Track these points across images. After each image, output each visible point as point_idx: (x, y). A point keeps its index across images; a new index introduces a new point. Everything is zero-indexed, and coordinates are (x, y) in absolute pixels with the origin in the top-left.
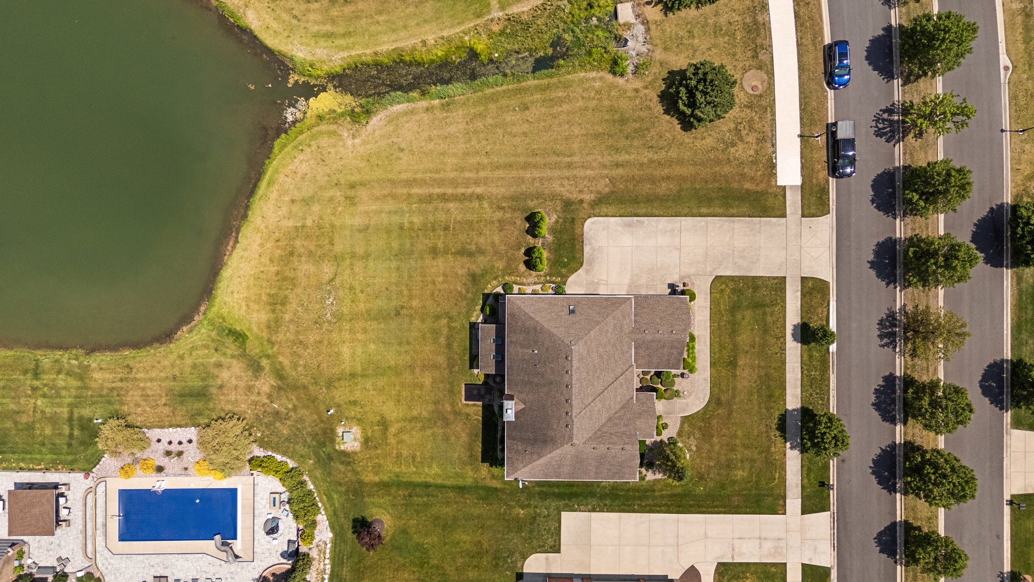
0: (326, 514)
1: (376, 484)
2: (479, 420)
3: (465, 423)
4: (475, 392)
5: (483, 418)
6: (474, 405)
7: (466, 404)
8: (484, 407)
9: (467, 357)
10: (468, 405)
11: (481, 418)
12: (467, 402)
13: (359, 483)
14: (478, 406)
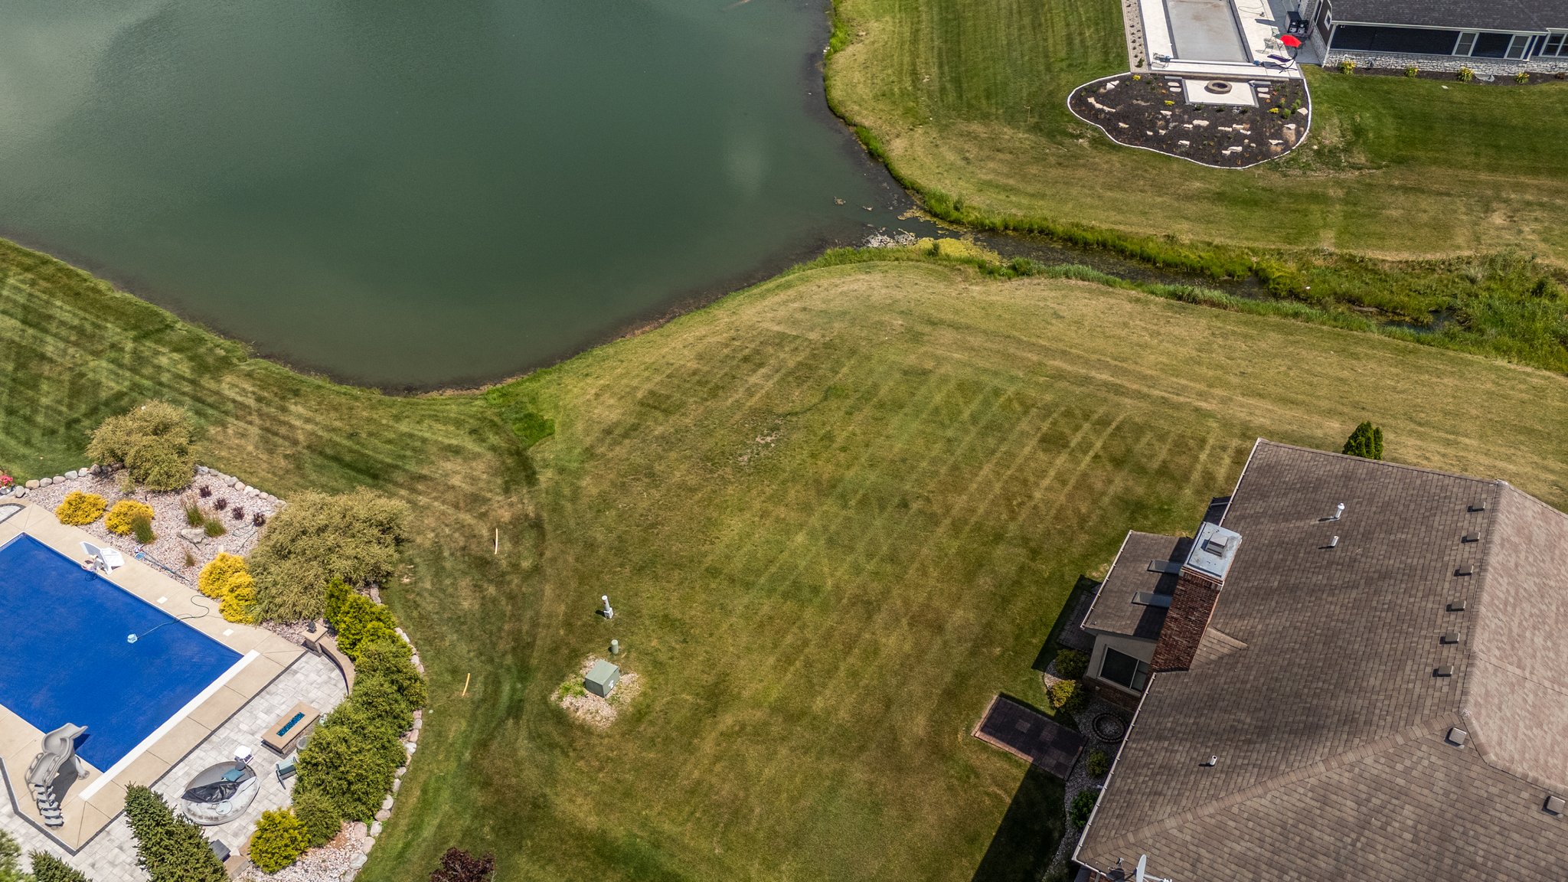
0: (379, 839)
1: (581, 836)
2: (1001, 800)
3: (950, 788)
4: (1025, 726)
5: (1016, 800)
6: (1006, 756)
7: (980, 741)
8: (1032, 774)
9: (1038, 641)
10: (984, 747)
11: (1008, 800)
12: (986, 738)
13: (536, 806)
14: (1019, 765)
